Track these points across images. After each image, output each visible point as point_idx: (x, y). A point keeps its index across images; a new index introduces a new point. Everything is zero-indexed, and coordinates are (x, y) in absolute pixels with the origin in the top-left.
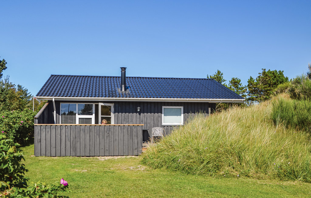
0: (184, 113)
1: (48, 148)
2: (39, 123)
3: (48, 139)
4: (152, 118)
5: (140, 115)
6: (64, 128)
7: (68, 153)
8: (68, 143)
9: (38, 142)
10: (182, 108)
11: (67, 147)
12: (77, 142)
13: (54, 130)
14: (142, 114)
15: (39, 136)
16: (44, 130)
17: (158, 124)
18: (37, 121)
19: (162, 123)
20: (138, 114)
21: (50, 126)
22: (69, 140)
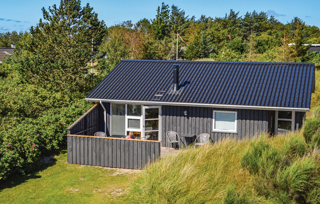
0: (238, 119)
1: (78, 157)
2: (71, 134)
3: (78, 149)
4: (201, 123)
5: (188, 119)
6: (91, 140)
7: (94, 163)
8: (94, 154)
9: (70, 151)
10: (236, 113)
11: (93, 157)
12: (102, 153)
13: (83, 141)
14: (190, 118)
15: (71, 145)
16: (75, 140)
17: (208, 129)
18: (69, 131)
19: (212, 128)
20: (186, 117)
21: (83, 138)
22: (94, 151)
